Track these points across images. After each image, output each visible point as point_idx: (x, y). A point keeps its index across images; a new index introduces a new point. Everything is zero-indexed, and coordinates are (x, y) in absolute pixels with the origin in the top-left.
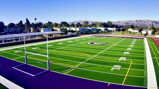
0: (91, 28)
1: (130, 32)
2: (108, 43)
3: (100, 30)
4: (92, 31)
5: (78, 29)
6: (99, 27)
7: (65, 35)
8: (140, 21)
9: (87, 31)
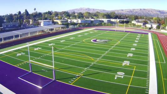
0: (93, 20)
1: (134, 25)
2: (111, 40)
3: (103, 21)
4: (94, 23)
5: (80, 21)
6: (102, 18)
7: (67, 29)
8: (144, 9)
9: (89, 24)
